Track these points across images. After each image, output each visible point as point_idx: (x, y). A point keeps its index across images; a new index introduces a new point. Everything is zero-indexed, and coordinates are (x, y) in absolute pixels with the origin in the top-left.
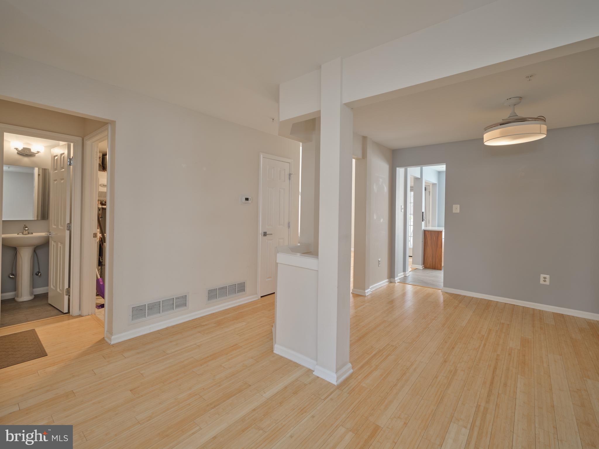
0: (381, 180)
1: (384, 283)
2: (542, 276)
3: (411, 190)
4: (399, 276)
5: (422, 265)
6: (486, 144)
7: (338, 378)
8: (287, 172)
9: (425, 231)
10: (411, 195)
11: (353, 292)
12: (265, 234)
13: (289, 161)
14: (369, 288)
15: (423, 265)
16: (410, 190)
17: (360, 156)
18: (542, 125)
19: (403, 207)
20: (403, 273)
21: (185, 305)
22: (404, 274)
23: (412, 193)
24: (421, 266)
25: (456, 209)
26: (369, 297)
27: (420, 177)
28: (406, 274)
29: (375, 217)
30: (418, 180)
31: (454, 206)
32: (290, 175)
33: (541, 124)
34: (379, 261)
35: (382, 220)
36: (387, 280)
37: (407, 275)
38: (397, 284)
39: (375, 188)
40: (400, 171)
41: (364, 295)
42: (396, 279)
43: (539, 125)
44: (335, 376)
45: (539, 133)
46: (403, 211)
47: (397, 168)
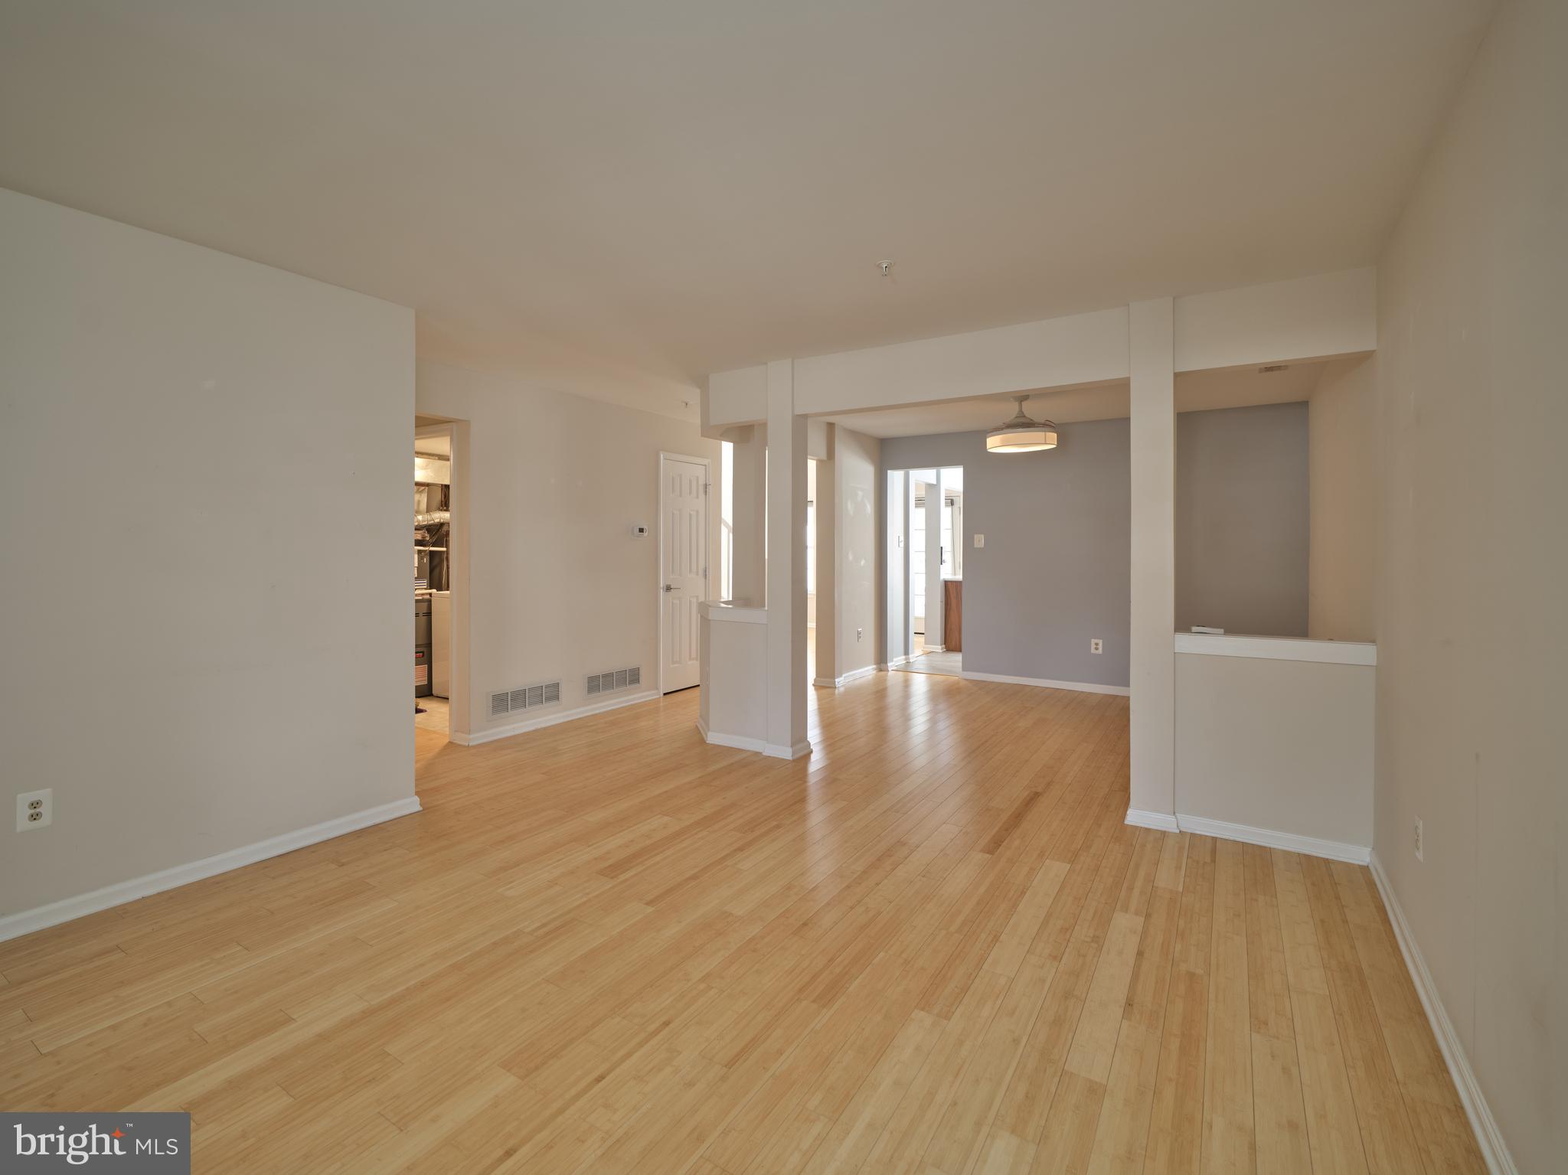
0: (860, 493)
1: (867, 672)
2: (1093, 641)
3: (917, 506)
4: (896, 661)
5: (941, 645)
6: (989, 450)
7: (794, 753)
8: (702, 482)
9: (946, 583)
10: (918, 516)
11: (816, 684)
12: (668, 588)
13: (706, 462)
14: (841, 676)
15: (944, 646)
16: (916, 504)
17: (824, 456)
18: (1048, 434)
19: (902, 538)
20: (904, 657)
21: (557, 697)
22: (906, 659)
23: (922, 511)
24: (940, 647)
25: (980, 541)
26: (842, 689)
27: (935, 483)
28: (909, 659)
29: (851, 557)
30: (933, 488)
31: (976, 536)
32: (706, 486)
33: (1045, 432)
34: (859, 633)
35: (863, 562)
36: (874, 666)
37: (911, 661)
38: (890, 673)
39: (850, 507)
40: (895, 477)
41: (833, 686)
42: (889, 664)
43: (1044, 433)
44: (790, 750)
45: (1044, 442)
46: (902, 545)
47: (889, 472)
